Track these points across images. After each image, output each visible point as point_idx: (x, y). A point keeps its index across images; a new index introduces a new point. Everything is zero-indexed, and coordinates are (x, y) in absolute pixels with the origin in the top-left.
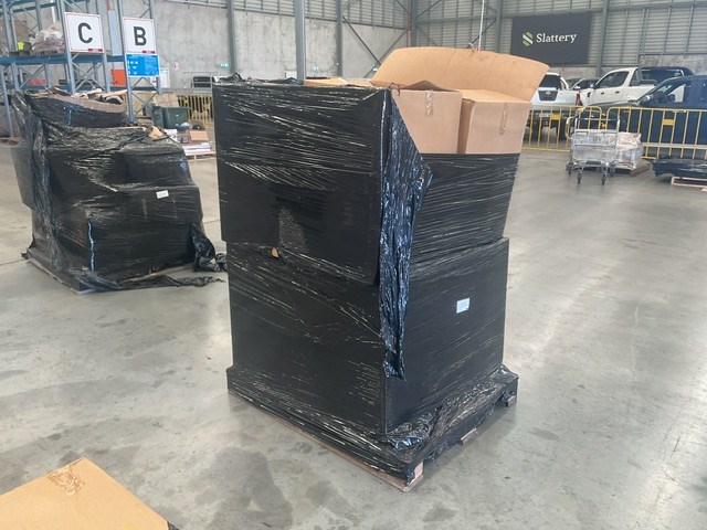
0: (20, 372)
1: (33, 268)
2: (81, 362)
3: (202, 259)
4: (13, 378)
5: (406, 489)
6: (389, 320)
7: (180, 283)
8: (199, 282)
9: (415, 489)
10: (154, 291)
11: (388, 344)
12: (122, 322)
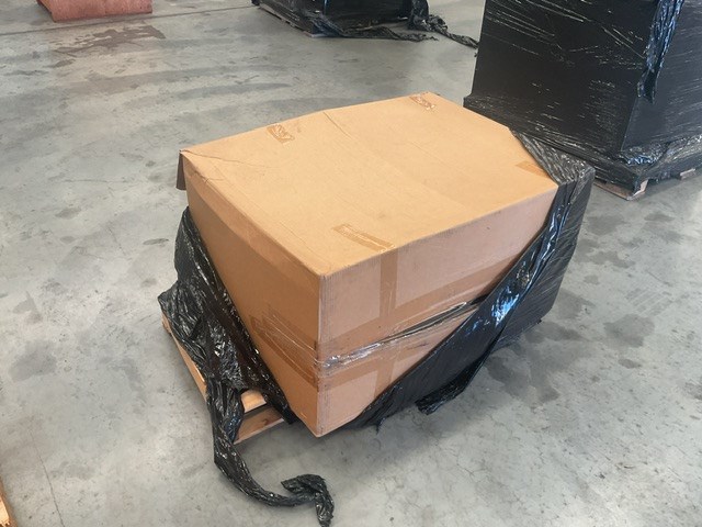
0: (286, 86)
1: (264, 13)
2: (331, 84)
3: (416, 17)
4: (281, 89)
5: (629, 198)
6: (656, 39)
7: (399, 38)
8: (414, 37)
9: (637, 200)
10: (375, 41)
11: (650, 63)
12: (356, 60)
